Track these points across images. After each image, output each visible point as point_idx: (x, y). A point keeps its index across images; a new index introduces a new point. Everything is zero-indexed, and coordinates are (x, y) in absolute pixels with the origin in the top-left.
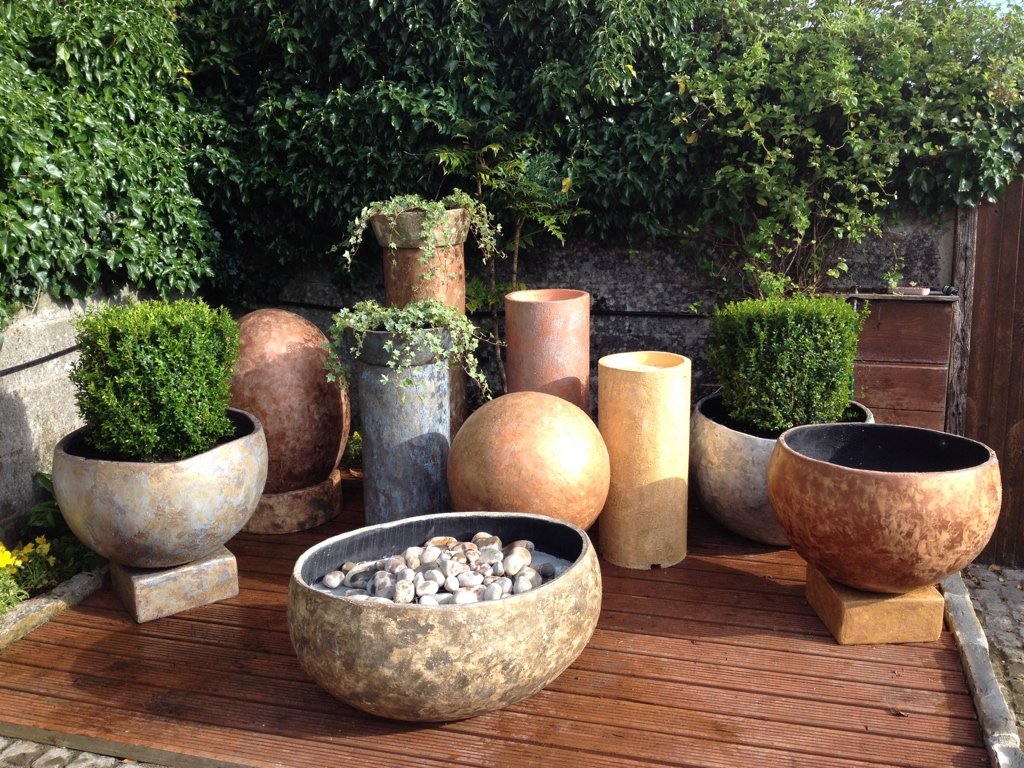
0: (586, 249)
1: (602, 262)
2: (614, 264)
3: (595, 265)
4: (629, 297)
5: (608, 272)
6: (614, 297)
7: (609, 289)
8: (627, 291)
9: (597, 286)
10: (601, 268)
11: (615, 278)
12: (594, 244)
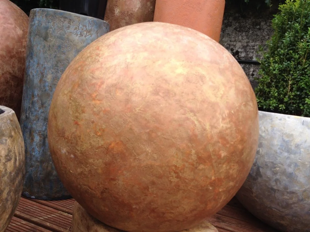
0: (231, 18)
1: (240, 27)
2: (249, 28)
3: (236, 29)
4: (256, 52)
5: (244, 34)
6: (246, 51)
7: (242, 45)
8: (255, 48)
9: (235, 43)
10: (239, 31)
11: (248, 39)
12: (237, 15)
